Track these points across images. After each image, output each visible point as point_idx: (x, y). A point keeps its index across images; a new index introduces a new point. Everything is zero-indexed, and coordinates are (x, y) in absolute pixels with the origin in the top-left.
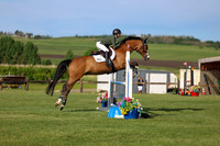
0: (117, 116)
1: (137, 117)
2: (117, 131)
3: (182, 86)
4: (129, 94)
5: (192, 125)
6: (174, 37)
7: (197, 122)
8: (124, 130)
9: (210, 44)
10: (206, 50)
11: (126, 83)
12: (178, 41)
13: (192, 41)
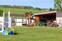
0: (5, 34)
1: (12, 34)
2: (6, 39)
3: (27, 23)
4: (10, 26)
5: (32, 37)
6: (24, 6)
7: (33, 36)
8: (8, 39)
9: (37, 9)
10: (35, 11)
11: (8, 23)
12: (26, 8)
13: (30, 8)
